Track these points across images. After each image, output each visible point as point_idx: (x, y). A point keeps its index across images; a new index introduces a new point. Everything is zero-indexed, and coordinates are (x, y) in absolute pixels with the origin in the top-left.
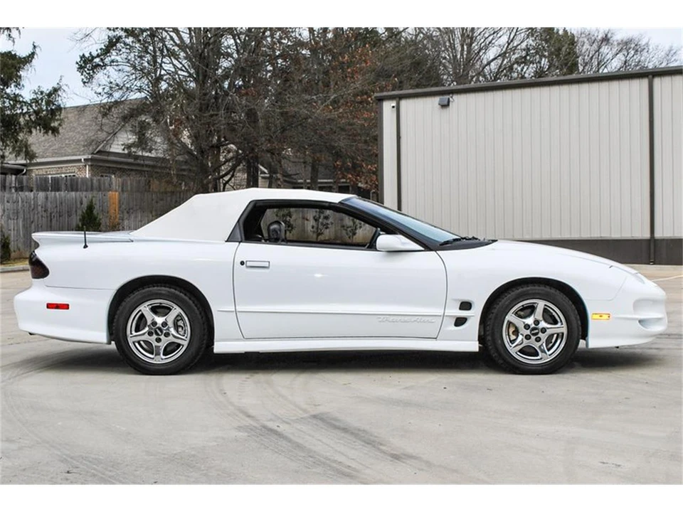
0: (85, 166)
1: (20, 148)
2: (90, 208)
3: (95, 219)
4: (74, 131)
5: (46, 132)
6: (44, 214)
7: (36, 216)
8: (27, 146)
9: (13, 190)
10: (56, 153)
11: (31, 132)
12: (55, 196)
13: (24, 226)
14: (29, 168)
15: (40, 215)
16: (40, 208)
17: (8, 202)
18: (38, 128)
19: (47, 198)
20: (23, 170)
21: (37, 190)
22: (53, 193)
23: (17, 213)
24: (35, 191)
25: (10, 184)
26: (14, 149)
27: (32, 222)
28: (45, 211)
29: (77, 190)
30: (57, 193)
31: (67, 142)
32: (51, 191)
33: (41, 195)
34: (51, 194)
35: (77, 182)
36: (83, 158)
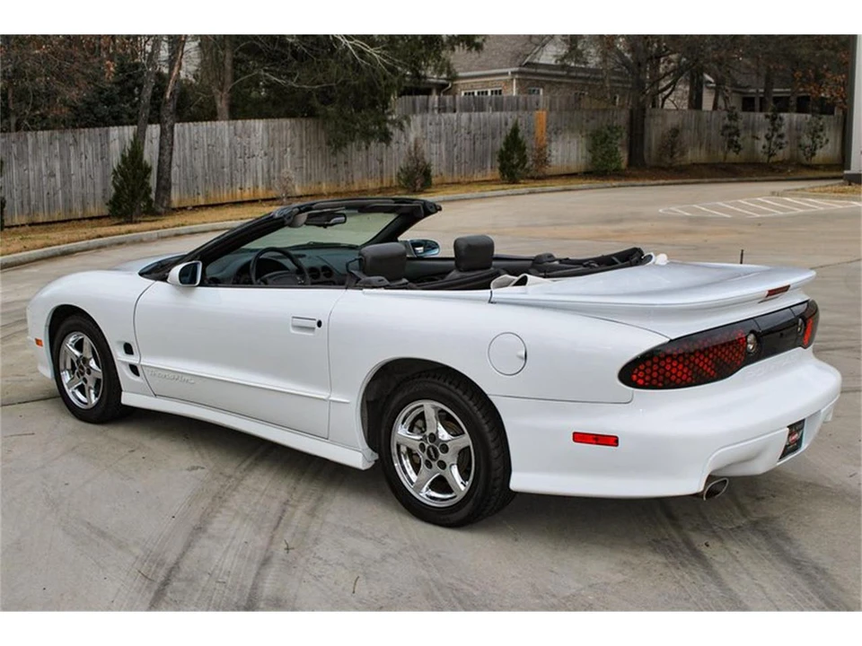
0: (512, 80)
1: (442, 67)
2: (515, 130)
3: (520, 142)
4: (501, 41)
5: (469, 50)
6: (468, 137)
7: (459, 139)
8: (449, 65)
9: (436, 112)
10: (482, 66)
11: (453, 49)
12: (479, 118)
13: (446, 149)
14: (455, 83)
15: (463, 138)
16: (463, 130)
17: (431, 124)
18: (461, 44)
19: (470, 119)
20: (448, 85)
21: (461, 111)
22: (477, 114)
23: (440, 136)
24: (458, 112)
25: (434, 104)
26: (436, 67)
27: (455, 145)
28: (468, 133)
29: (502, 110)
30: (481, 114)
31: (494, 53)
32: (475, 111)
33: (465, 116)
34: (475, 115)
35: (502, 102)
36: (509, 71)
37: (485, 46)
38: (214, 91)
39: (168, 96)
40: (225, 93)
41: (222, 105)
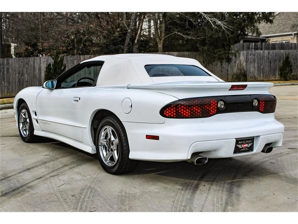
0: (294, 37)
1: (254, 30)
2: (287, 58)
3: (290, 63)
5: (267, 23)
6: (268, 61)
7: (263, 62)
8: (257, 29)
9: (253, 50)
11: (260, 23)
12: (273, 52)
13: (257, 66)
15: (265, 61)
16: (265, 57)
17: (250, 55)
18: (263, 20)
19: (269, 53)
20: (266, 39)
21: (265, 49)
22: (272, 51)
23: (255, 60)
24: (263, 50)
25: (252, 46)
26: (251, 30)
27: (261, 64)
28: (268, 59)
29: (284, 49)
30: (274, 51)
31: (287, 25)
32: (271, 50)
33: (266, 51)
34: (271, 51)
35: (284, 46)
36: (293, 33)
37: (274, 21)
38: (157, 40)
39: (136, 42)
40: (162, 41)
41: (160, 46)
